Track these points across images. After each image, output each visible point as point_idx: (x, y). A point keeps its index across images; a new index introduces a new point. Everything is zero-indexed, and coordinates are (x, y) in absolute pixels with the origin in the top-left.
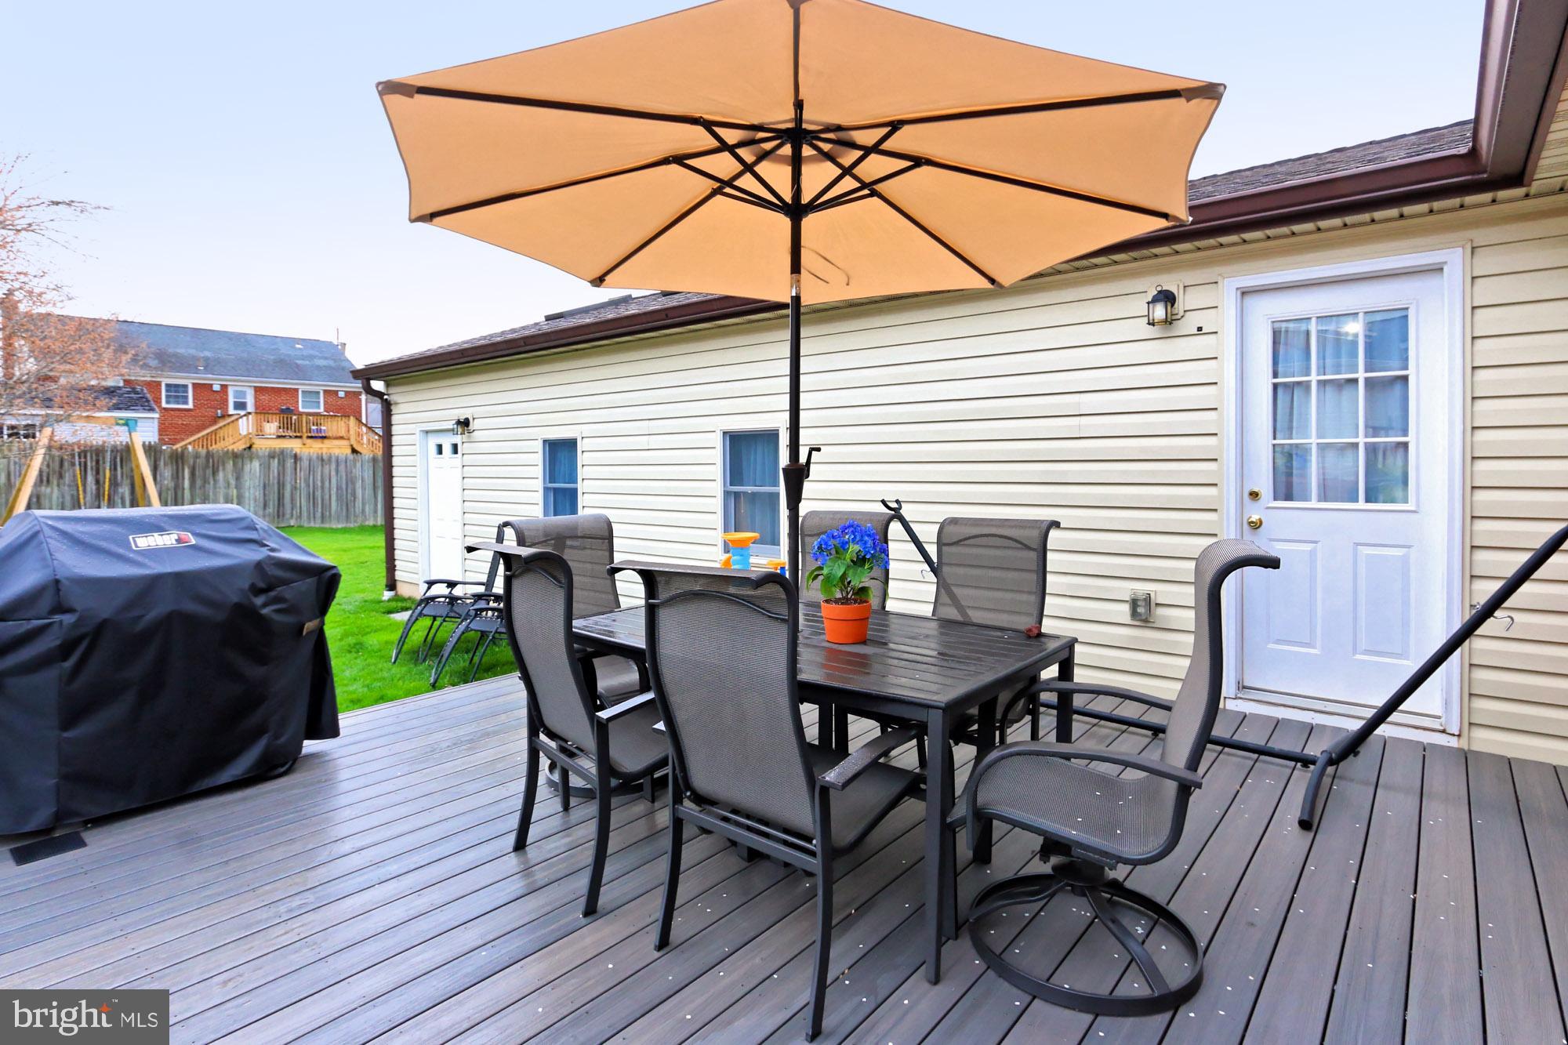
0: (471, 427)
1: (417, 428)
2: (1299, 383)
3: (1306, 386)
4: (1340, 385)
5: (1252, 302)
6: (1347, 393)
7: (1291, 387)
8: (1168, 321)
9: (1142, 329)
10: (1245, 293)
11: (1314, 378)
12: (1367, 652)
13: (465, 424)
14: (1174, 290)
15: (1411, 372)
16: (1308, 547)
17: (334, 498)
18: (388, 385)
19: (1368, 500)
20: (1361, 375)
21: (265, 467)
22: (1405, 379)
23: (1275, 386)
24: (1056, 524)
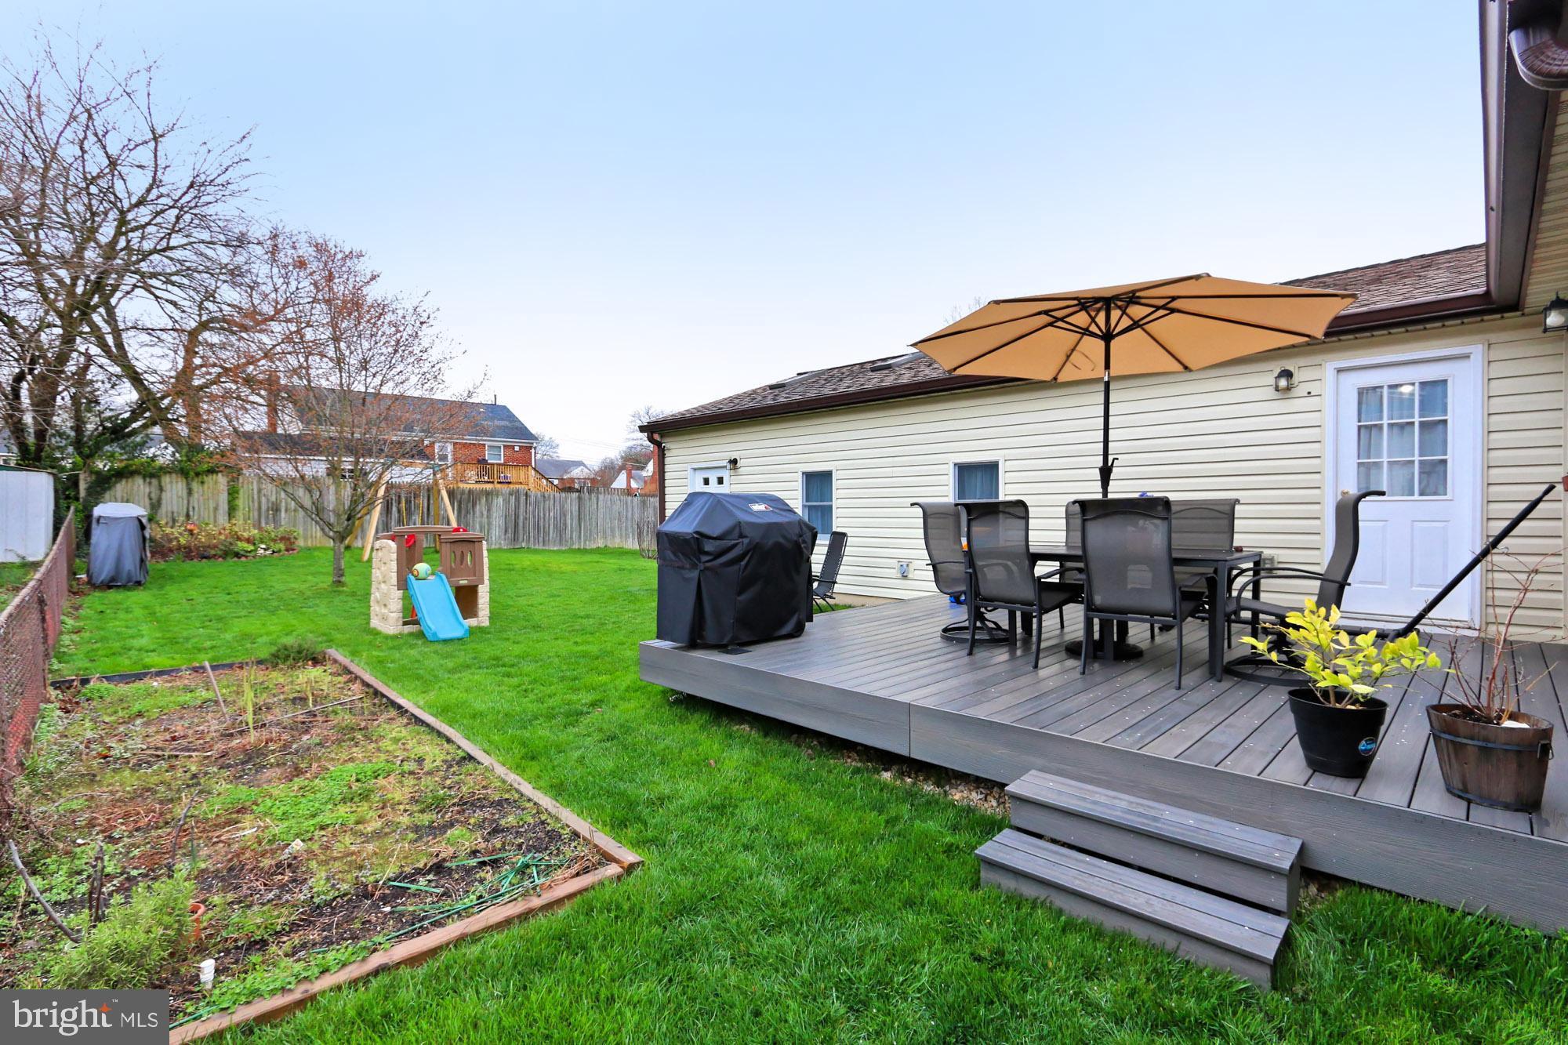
0: (738, 465)
1: (689, 466)
2: (1375, 425)
3: (1380, 427)
4: (1402, 426)
5: (1343, 376)
6: (1408, 429)
7: (1369, 428)
8: (1288, 389)
9: (1270, 393)
10: (1339, 371)
11: (1385, 422)
12: (1420, 585)
13: (734, 462)
14: (1291, 369)
15: (1449, 417)
16: (1381, 524)
17: (552, 527)
18: (662, 437)
19: (1421, 494)
20: (1417, 420)
21: (507, 502)
22: (1445, 422)
23: (1360, 428)
24: (1237, 501)
